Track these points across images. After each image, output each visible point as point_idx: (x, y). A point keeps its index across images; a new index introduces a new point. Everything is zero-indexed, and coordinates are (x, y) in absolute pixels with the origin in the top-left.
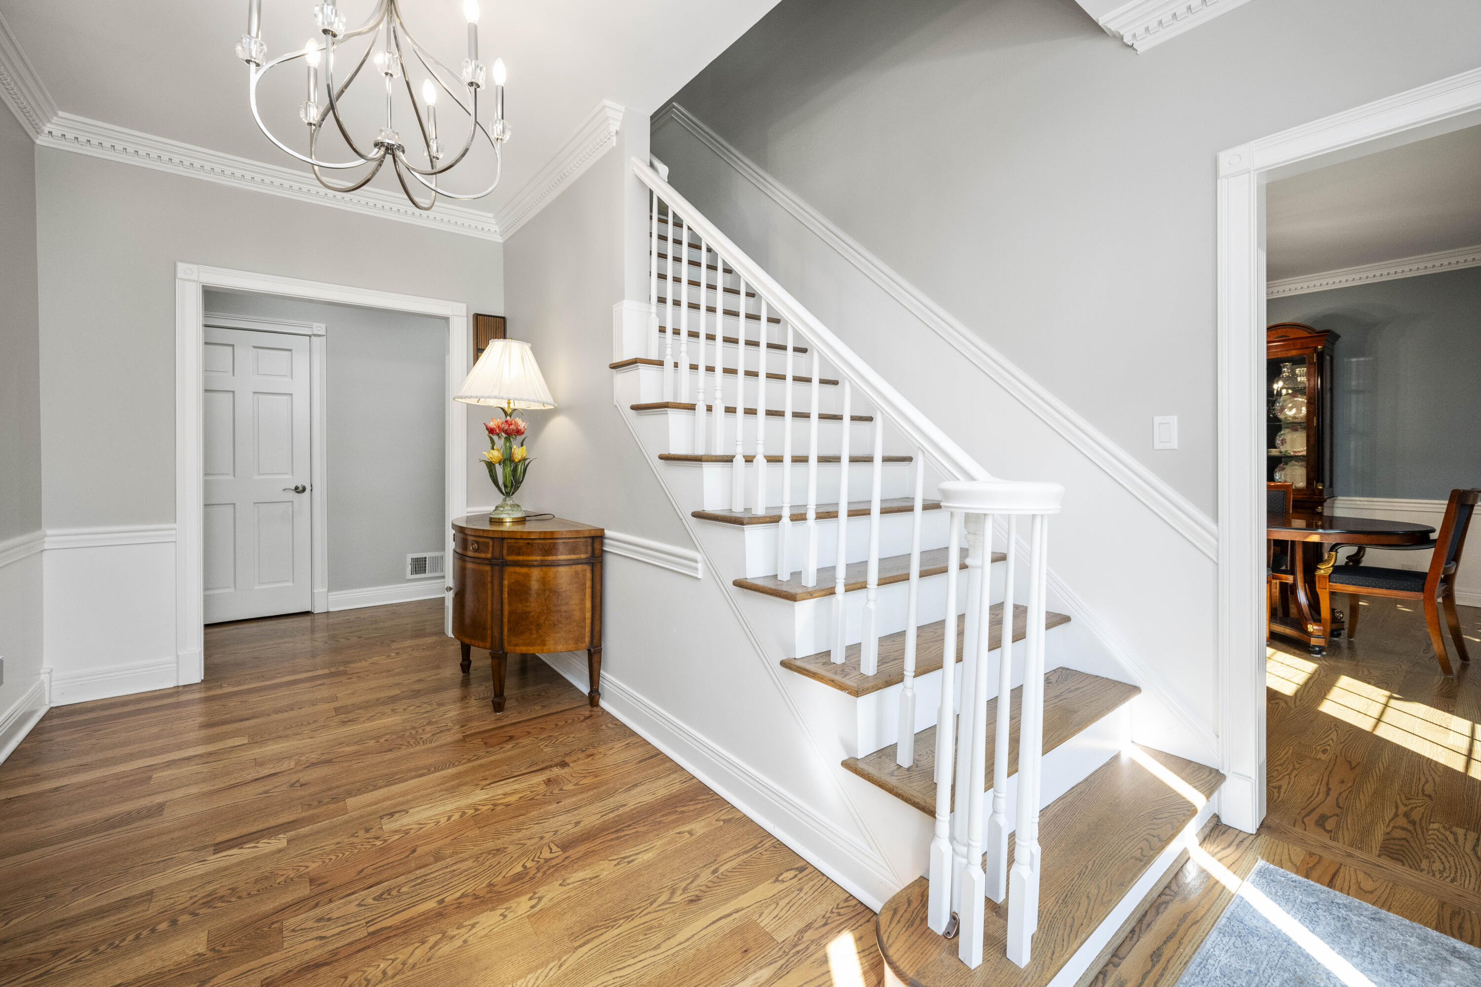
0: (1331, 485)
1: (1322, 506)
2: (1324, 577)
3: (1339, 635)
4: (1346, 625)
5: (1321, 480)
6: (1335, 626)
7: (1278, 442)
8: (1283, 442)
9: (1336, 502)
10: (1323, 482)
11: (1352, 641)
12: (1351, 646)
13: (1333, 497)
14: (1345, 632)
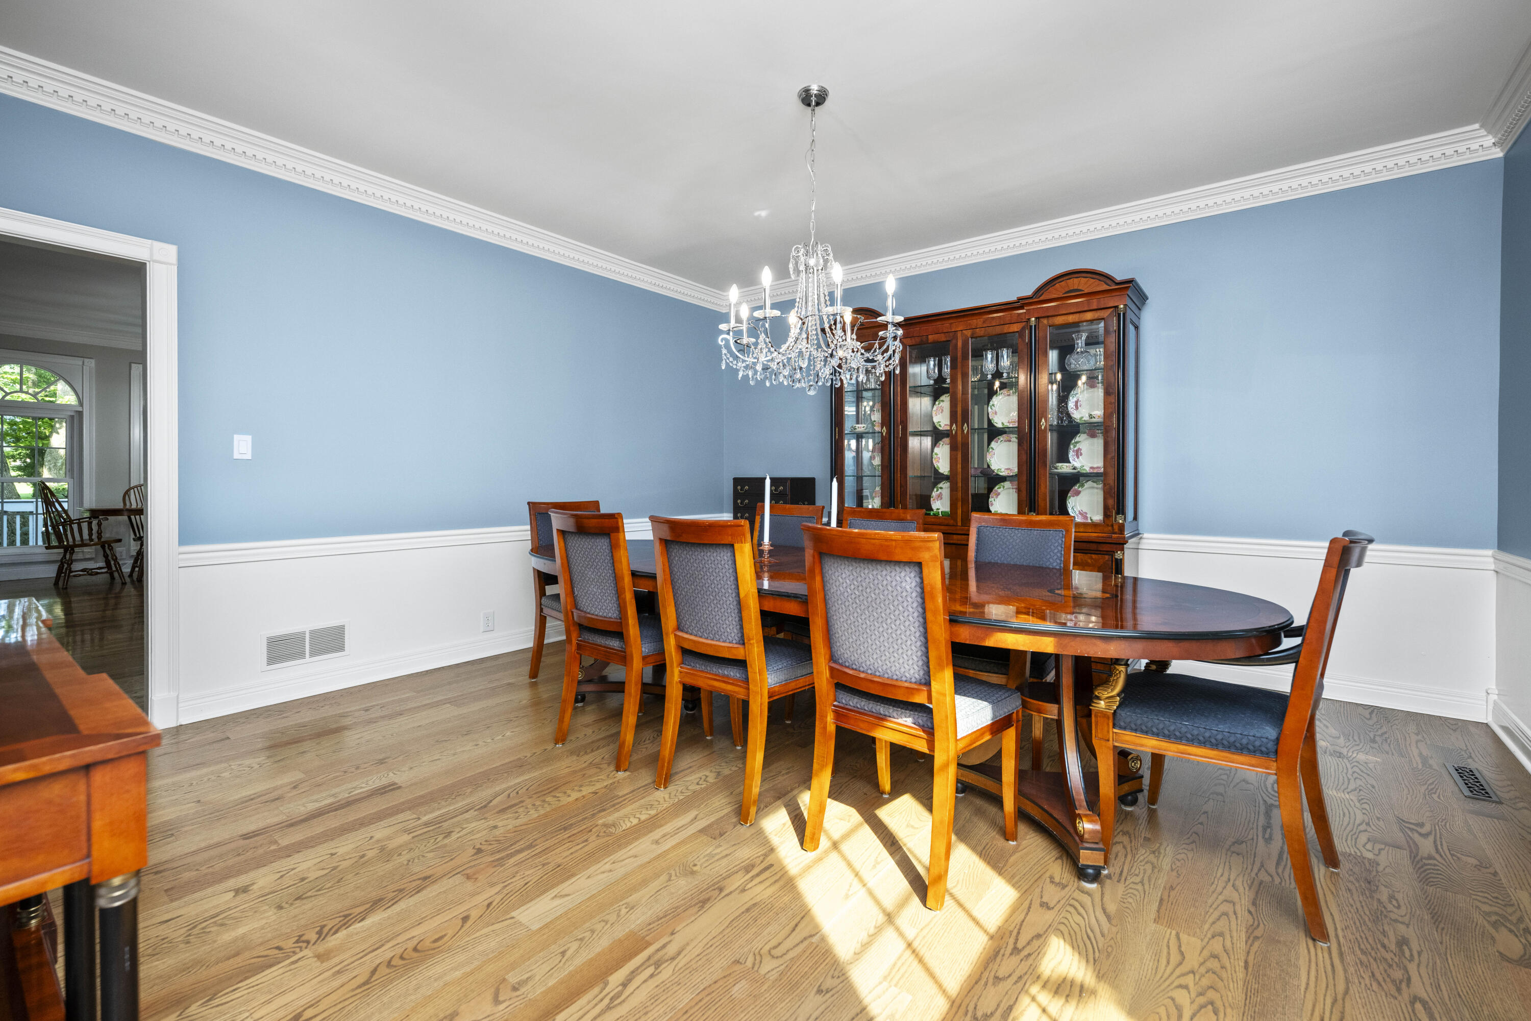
0: (1135, 518)
1: (1122, 550)
2: (1104, 715)
3: (1134, 802)
4: (1146, 781)
5: (1121, 510)
6: (1126, 788)
7: (1071, 455)
8: (1078, 453)
9: (1143, 541)
10: (1124, 513)
11: (1154, 811)
12: (1152, 814)
13: (1138, 534)
14: (1143, 798)
